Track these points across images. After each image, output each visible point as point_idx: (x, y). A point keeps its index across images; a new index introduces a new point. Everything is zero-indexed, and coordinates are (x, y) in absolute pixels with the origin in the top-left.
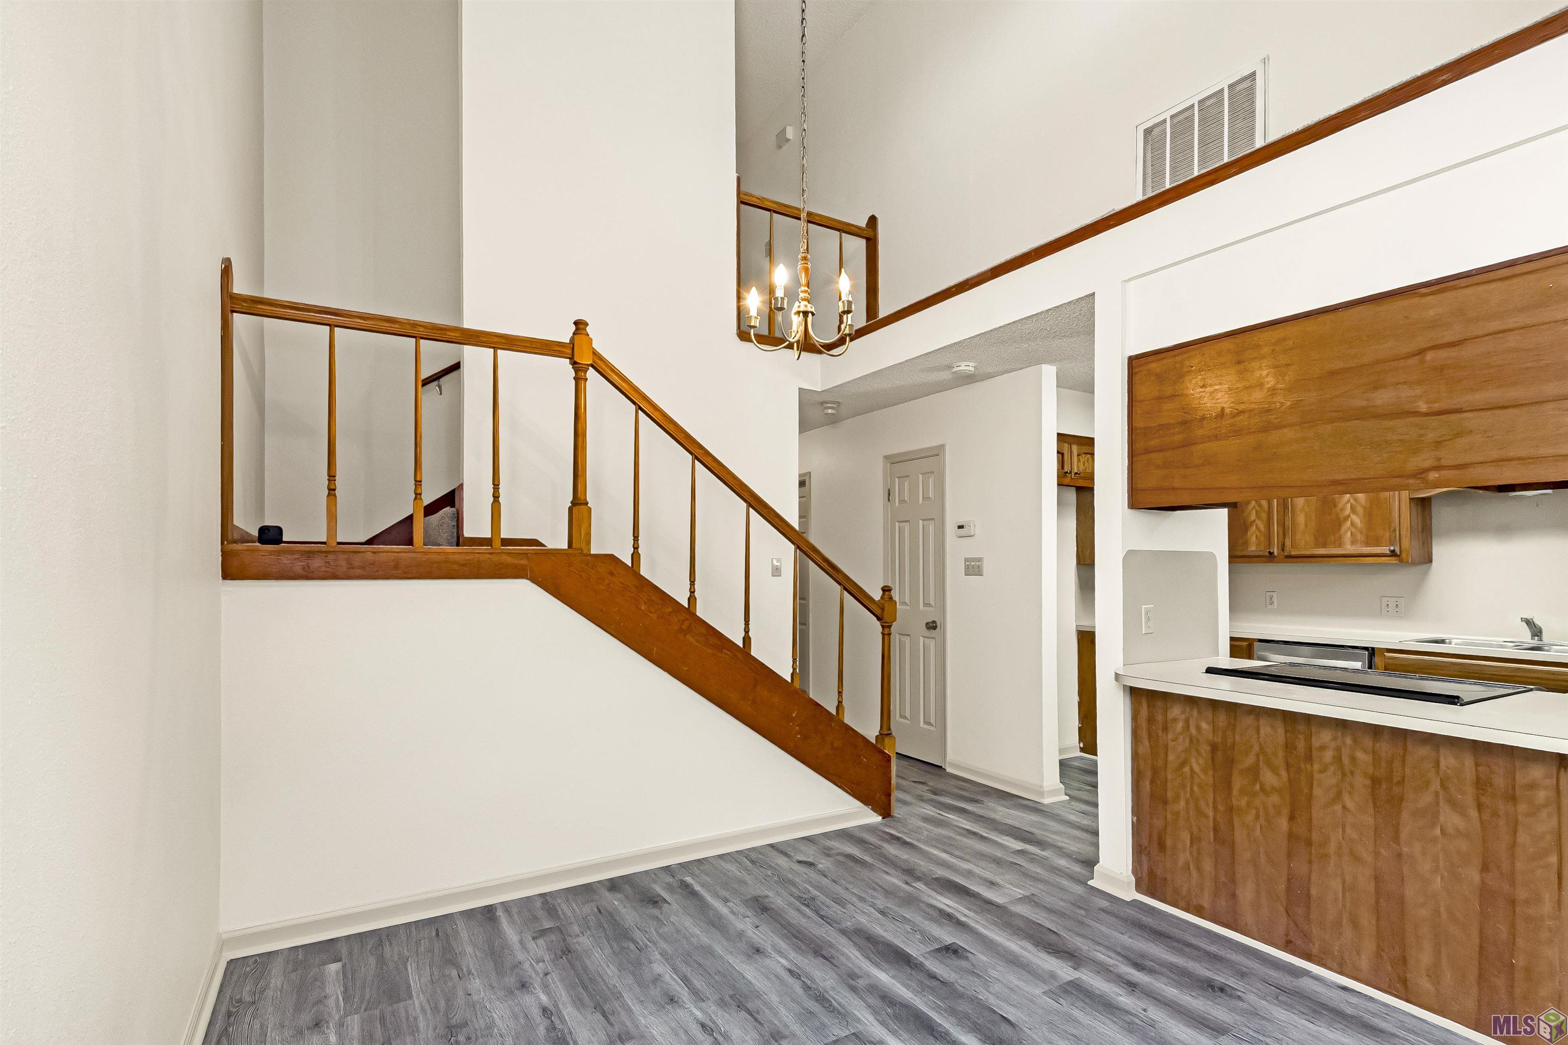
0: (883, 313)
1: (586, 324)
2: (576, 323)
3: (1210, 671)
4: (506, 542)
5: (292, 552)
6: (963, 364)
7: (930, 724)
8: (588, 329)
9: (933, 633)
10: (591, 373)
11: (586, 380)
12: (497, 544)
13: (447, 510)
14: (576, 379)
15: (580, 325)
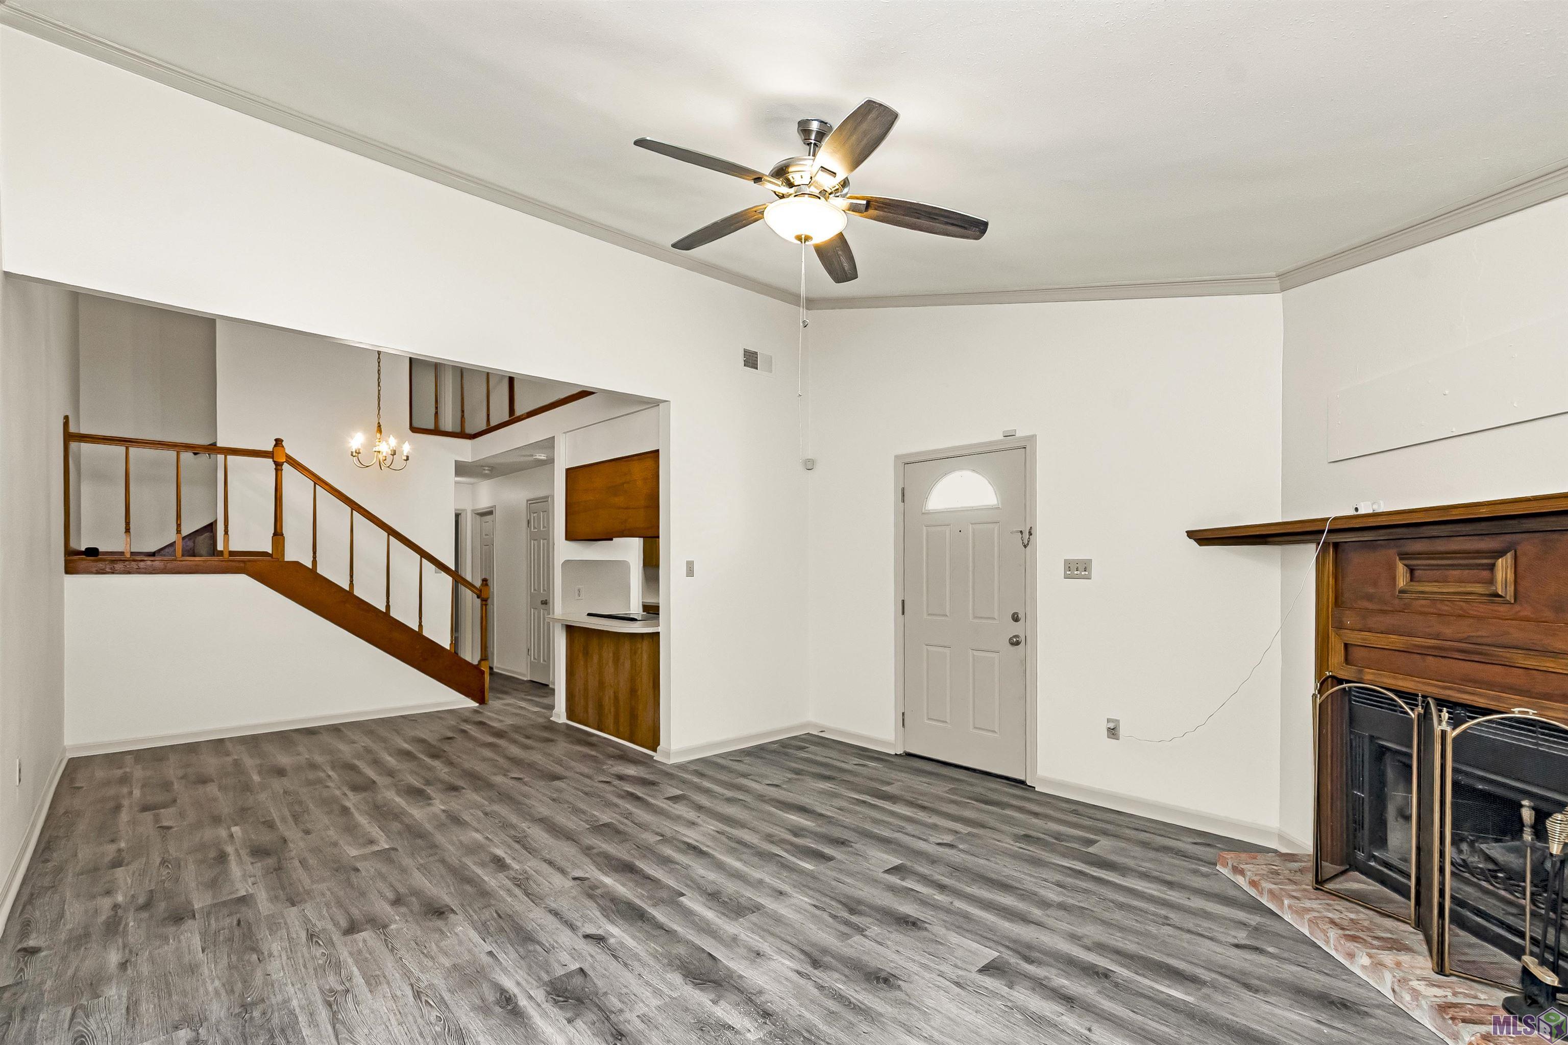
0: (493, 423)
1: (282, 441)
2: (276, 440)
3: (589, 615)
4: (232, 553)
5: (104, 560)
6: (537, 455)
7: (545, 661)
8: (283, 443)
9: (543, 606)
10: (286, 467)
11: (282, 470)
12: (226, 555)
13: (207, 534)
14: (276, 470)
15: (278, 442)
